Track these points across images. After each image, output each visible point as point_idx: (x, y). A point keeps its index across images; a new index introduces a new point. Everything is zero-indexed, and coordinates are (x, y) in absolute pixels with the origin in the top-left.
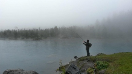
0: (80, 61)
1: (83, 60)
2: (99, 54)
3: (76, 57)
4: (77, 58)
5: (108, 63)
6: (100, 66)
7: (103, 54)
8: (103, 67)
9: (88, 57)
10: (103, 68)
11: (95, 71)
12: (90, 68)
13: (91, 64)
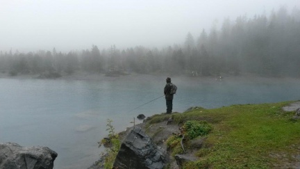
0: (151, 123)
1: (159, 121)
2: (191, 108)
3: (141, 117)
4: (145, 119)
5: (210, 124)
6: (195, 130)
7: (200, 109)
8: (200, 132)
9: (167, 115)
10: (200, 135)
11: (184, 140)
12: (172, 137)
13: (174, 129)
